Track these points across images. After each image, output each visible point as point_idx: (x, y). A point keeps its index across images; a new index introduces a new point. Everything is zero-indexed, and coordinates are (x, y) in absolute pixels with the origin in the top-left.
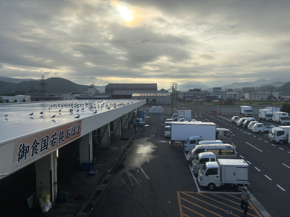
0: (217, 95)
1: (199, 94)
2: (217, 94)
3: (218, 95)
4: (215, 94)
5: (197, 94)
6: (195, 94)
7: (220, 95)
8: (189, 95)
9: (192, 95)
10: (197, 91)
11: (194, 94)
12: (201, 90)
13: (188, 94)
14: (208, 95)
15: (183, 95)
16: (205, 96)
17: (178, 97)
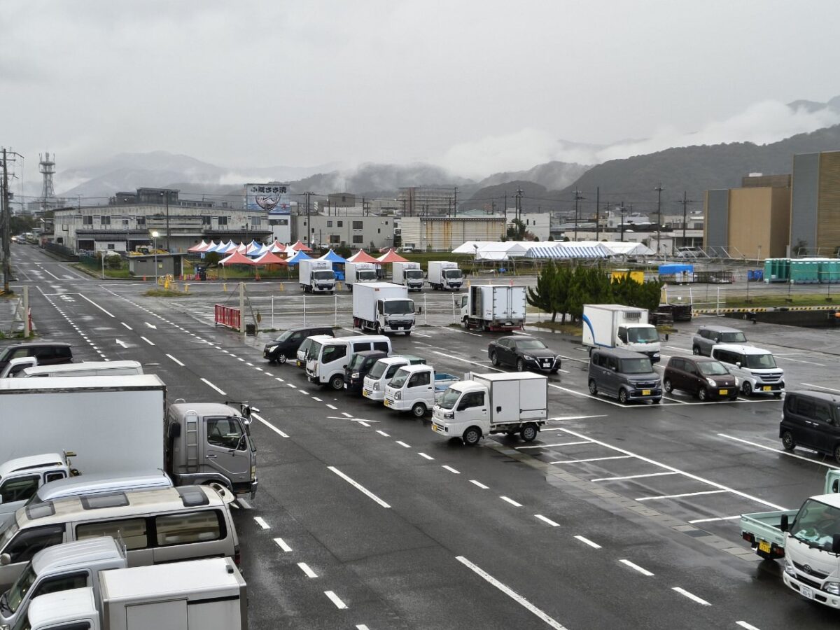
0: (265, 227)
1: (168, 218)
2: (265, 218)
3: (273, 222)
4: (257, 221)
5: (158, 217)
6: (149, 217)
7: (286, 222)
8: (116, 226)
9: (133, 225)
10: (159, 203)
11: (141, 221)
12: (181, 197)
13: (108, 218)
14: (220, 223)
15: (80, 225)
16: (200, 229)
17: (52, 233)
